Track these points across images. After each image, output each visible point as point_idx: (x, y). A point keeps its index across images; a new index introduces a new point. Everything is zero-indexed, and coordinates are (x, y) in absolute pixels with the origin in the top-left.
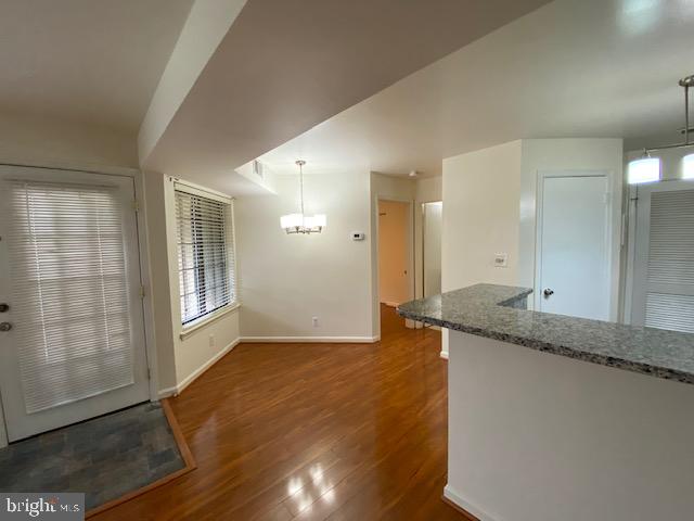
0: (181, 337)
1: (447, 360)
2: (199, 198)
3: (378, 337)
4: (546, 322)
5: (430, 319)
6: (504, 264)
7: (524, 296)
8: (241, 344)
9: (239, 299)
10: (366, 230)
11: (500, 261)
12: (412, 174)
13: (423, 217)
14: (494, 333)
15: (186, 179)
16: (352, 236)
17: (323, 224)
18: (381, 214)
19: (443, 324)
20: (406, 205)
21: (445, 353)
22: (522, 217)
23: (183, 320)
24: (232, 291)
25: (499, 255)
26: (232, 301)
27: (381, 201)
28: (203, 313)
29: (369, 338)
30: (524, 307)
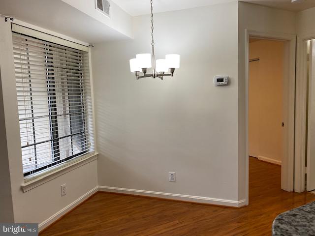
0: (22, 188)
2: (51, 45)
3: (245, 201)
8: (99, 192)
9: (97, 147)
10: (232, 72)
15: (38, 25)
16: (214, 80)
17: (176, 66)
20: (286, 42)
23: (25, 171)
24: (91, 140)
26: (91, 149)
27: (253, 40)
28: (57, 161)
29: (234, 202)
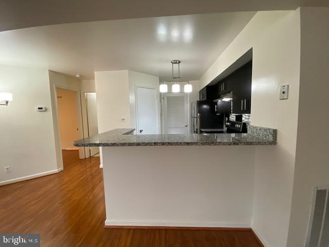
1: (102, 169)
3: (62, 168)
4: (139, 137)
5: (92, 144)
6: (125, 121)
7: (132, 132)
11: (123, 120)
12: (77, 76)
13: (86, 100)
14: (120, 144)
18: (58, 97)
19: (98, 145)
20: (76, 92)
21: (101, 166)
22: (131, 101)
25: (122, 117)
27: (58, 89)
30: (133, 134)
